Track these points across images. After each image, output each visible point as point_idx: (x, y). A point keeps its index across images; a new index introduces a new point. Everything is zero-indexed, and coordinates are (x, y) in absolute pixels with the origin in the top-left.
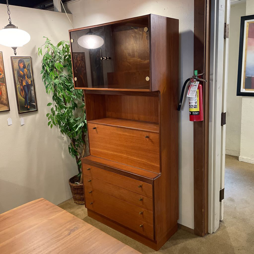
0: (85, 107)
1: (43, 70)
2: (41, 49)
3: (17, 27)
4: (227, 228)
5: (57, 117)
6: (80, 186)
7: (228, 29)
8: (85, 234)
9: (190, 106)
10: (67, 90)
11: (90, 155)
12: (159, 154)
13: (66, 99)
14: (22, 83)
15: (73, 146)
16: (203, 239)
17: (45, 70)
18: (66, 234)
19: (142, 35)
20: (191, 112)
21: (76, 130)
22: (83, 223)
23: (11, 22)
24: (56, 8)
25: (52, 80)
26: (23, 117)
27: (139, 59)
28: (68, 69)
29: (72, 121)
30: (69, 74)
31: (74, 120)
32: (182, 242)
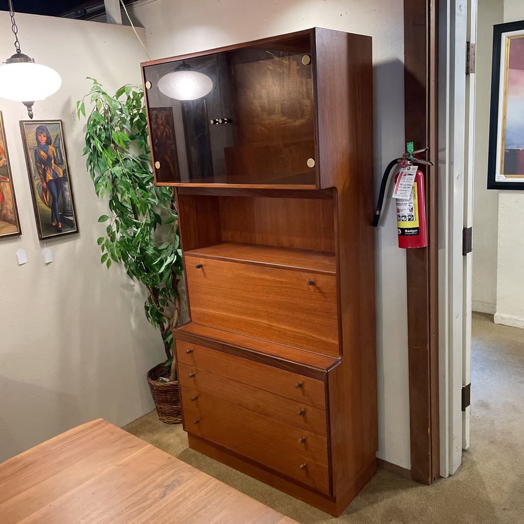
0: (176, 223)
1: (88, 146)
2: (83, 103)
3: (33, 59)
4: (478, 466)
5: (119, 245)
6: (171, 385)
7: (474, 54)
8: (196, 495)
9: (400, 216)
10: (138, 188)
11: (191, 321)
12: (336, 317)
13: (137, 208)
14: (45, 176)
15: (155, 304)
16: (430, 490)
17: (92, 147)
18: (156, 496)
19: (288, 67)
20: (400, 229)
21: (160, 271)
22: (190, 471)
23: (19, 49)
24: (110, 17)
25: (108, 167)
26: (50, 245)
27: (283, 116)
28: (138, 143)
29: (151, 252)
30: (141, 154)
31: (155, 249)
32: (388, 497)
